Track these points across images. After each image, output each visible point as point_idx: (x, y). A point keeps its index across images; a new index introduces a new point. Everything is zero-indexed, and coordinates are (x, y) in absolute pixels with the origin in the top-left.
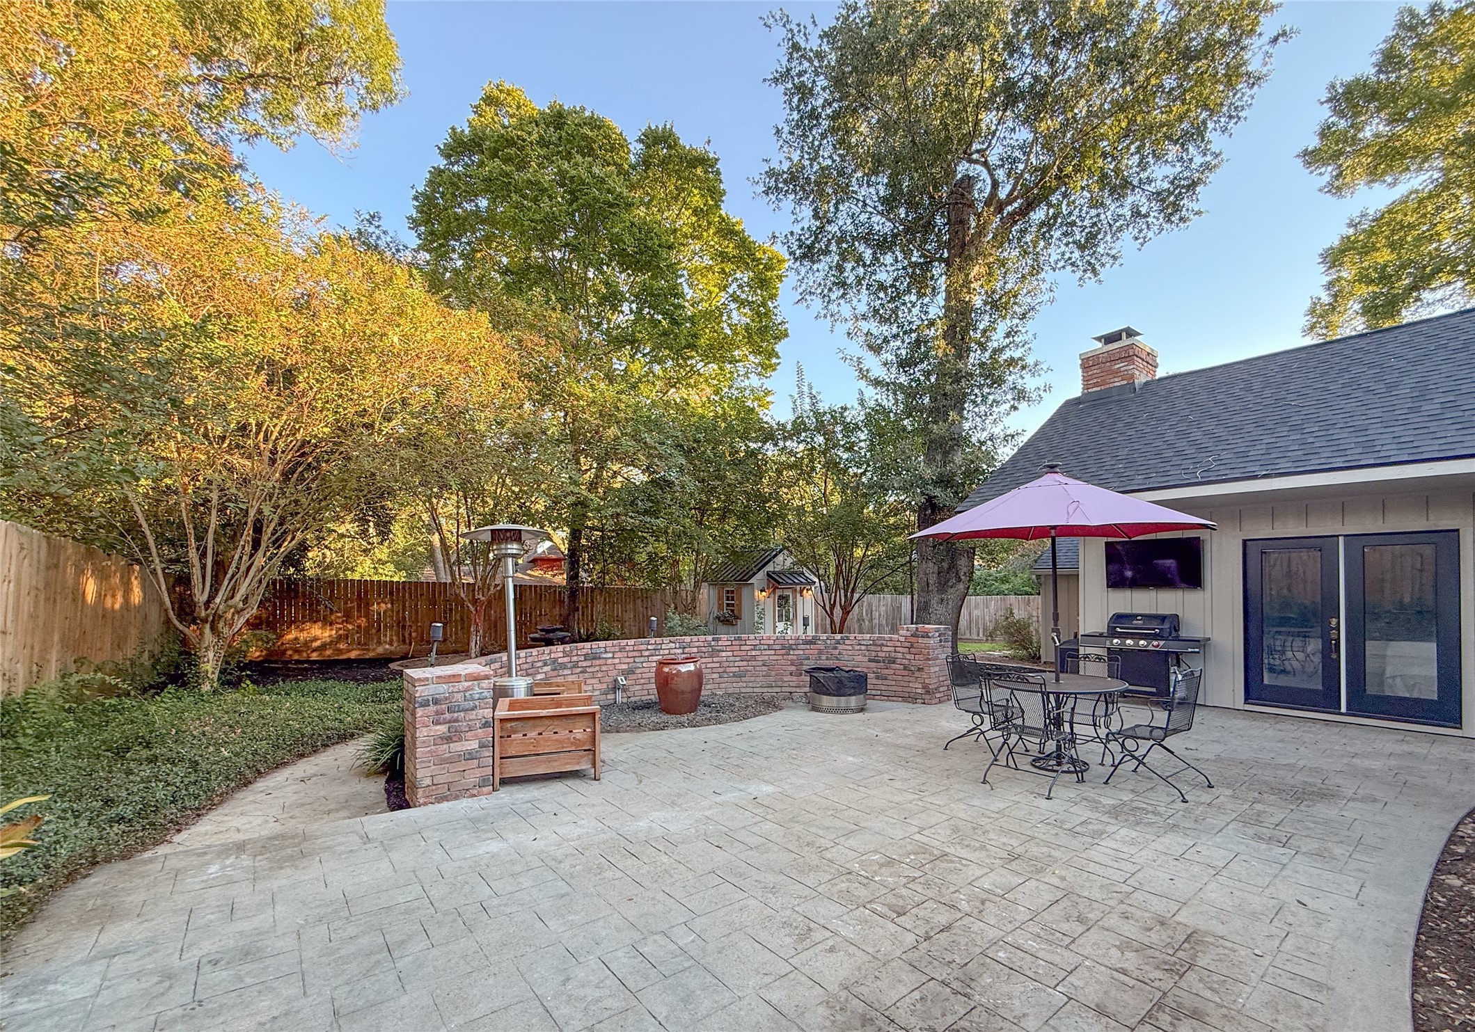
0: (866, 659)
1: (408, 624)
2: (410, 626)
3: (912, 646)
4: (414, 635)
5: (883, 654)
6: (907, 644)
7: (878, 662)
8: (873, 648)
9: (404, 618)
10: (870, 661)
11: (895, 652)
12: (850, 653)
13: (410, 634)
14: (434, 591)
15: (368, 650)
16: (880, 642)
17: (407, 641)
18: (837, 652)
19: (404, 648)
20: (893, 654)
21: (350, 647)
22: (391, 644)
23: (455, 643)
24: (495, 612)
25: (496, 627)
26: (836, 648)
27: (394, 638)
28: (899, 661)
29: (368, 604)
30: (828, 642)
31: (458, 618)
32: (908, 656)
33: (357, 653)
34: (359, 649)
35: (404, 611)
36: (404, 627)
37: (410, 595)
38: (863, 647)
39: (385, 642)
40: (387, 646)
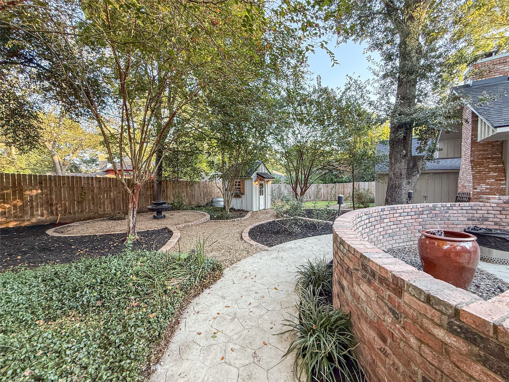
0: (466, 219)
1: (55, 202)
2: (57, 204)
3: (504, 210)
4: (60, 209)
5: (478, 215)
6: (498, 209)
7: (474, 220)
8: (471, 211)
9: (52, 199)
10: (468, 220)
11: (488, 213)
12: (456, 215)
13: (57, 209)
14: (73, 182)
15: (24, 221)
16: (476, 208)
17: (54, 213)
18: (447, 215)
19: (51, 218)
20: (486, 215)
21: (8, 220)
22: (42, 215)
23: (88, 212)
24: (114, 194)
25: (114, 202)
26: (447, 213)
27: (45, 212)
28: (491, 219)
29: (21, 190)
30: (442, 208)
31: (90, 198)
32: (499, 216)
33: (15, 223)
34: (16, 221)
35: (51, 194)
36: (51, 205)
37: (55, 184)
38: (464, 211)
39: (38, 215)
40: (39, 218)
